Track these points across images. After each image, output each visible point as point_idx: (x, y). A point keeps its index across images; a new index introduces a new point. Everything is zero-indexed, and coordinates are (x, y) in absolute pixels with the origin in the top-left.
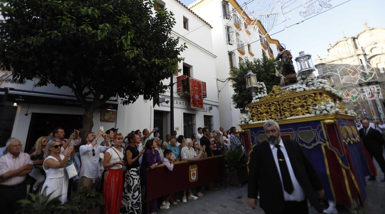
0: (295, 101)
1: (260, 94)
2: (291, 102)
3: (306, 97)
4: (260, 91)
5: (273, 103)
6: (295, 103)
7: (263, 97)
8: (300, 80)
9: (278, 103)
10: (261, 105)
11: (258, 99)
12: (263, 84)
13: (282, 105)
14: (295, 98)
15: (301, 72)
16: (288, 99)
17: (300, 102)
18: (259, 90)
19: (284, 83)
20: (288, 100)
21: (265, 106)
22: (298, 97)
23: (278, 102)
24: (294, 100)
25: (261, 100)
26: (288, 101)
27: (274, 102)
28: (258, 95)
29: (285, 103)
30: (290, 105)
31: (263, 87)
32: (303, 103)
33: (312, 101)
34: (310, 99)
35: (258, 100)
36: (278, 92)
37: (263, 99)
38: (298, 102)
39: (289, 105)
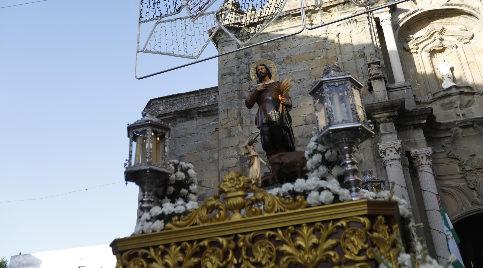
0: (300, 242)
1: (173, 202)
2: (282, 242)
3: (338, 227)
4: (174, 192)
5: (214, 243)
6: (299, 248)
7: (179, 215)
8: (317, 168)
9: (232, 245)
10: (168, 246)
11: (158, 221)
12: (189, 168)
13: (250, 252)
14: (299, 226)
15: (329, 130)
16: (275, 230)
17: (315, 246)
18: (171, 189)
19: (260, 182)
20: (272, 233)
21: (182, 251)
22: (309, 225)
23: (236, 238)
24: (295, 234)
25: (169, 225)
26: (271, 238)
27: (221, 240)
28: (162, 207)
29: (262, 246)
30: (280, 254)
31: (186, 179)
32: (328, 249)
33: (360, 244)
34: (353, 238)
35: (159, 225)
36: (240, 200)
37: (178, 222)
38: (310, 244)
39: (274, 254)
